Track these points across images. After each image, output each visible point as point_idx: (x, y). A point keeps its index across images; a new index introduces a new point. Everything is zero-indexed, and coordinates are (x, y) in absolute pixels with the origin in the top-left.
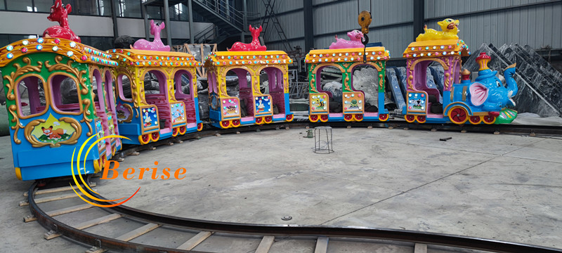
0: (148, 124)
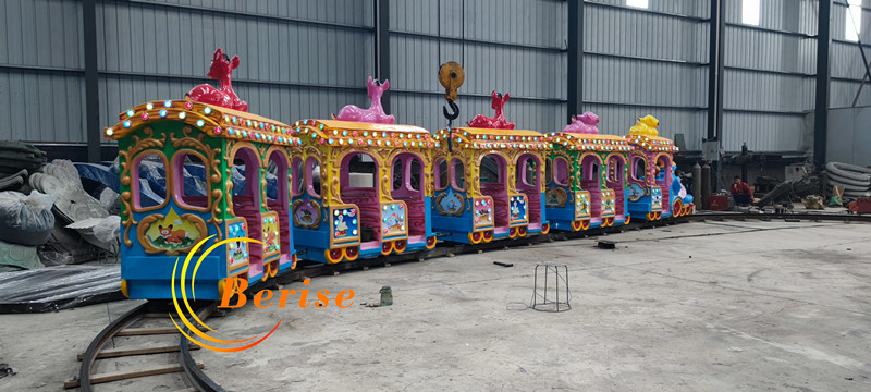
0: (341, 232)
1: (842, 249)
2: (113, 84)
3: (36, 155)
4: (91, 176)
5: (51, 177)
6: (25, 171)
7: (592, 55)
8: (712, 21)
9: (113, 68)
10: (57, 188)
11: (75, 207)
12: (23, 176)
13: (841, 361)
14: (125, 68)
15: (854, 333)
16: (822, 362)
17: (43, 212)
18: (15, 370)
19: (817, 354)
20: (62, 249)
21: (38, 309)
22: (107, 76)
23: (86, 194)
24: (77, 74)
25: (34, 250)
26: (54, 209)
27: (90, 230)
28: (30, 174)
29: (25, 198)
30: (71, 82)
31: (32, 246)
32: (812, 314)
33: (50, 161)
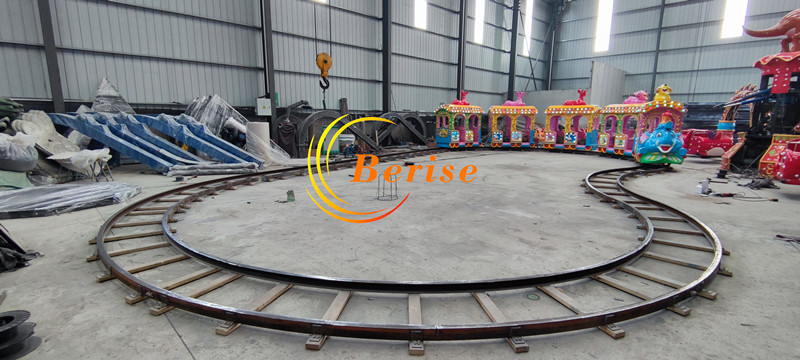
1: (522, 164)
2: (69, 57)
3: (15, 107)
4: (61, 123)
5: (29, 123)
6: (7, 119)
7: (396, 54)
8: (459, 39)
9: (67, 44)
10: (35, 131)
11: (52, 144)
12: (6, 122)
13: (530, 216)
14: (78, 45)
15: (534, 203)
16: (523, 217)
17: (28, 148)
18: (41, 254)
19: (520, 213)
20: (47, 174)
21: (42, 214)
22: (63, 50)
23: (59, 135)
24: (38, 48)
25: (24, 175)
26: (36, 147)
27: (69, 160)
28: (11, 121)
29: (11, 138)
30: (33, 53)
31: (22, 172)
32: (514, 195)
33: (27, 111)
